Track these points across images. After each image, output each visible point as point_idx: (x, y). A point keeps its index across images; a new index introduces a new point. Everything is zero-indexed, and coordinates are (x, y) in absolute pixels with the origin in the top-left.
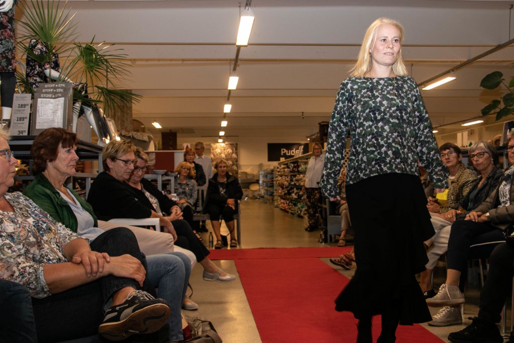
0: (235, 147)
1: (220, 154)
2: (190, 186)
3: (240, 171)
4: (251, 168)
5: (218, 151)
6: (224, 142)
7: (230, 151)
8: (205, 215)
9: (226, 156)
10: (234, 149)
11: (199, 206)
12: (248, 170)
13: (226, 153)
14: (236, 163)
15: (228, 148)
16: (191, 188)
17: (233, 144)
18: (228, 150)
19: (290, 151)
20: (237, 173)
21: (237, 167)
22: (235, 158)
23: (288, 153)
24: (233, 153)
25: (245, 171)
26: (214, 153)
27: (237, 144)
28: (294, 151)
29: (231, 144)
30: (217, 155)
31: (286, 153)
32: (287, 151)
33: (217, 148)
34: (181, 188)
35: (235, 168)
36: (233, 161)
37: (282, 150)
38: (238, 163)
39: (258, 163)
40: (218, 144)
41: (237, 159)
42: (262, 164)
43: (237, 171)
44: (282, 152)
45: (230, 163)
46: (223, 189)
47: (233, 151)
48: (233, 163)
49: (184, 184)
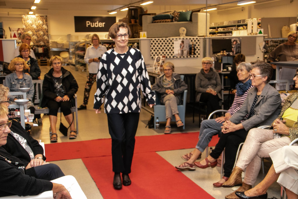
0: (45, 19)
1: (32, 25)
2: (27, 81)
3: (50, 41)
4: (60, 37)
5: (29, 22)
6: (34, 14)
7: (41, 22)
8: (44, 109)
9: (37, 27)
10: (45, 20)
11: (36, 99)
12: (59, 40)
13: (37, 24)
14: (46, 33)
15: (38, 20)
16: (29, 83)
17: (43, 16)
18: (39, 21)
19: (93, 23)
20: (48, 42)
21: (48, 37)
22: (45, 29)
23: (92, 25)
24: (43, 24)
25: (56, 41)
26: (26, 24)
27: (46, 16)
28: (97, 23)
29: (41, 16)
30: (29, 25)
31: (90, 25)
32: (91, 23)
33: (28, 19)
34: (19, 83)
35: (46, 37)
36: (44, 32)
37: (87, 22)
38: (49, 33)
39: (67, 33)
40: (29, 16)
41: (47, 30)
42: (70, 35)
43: (48, 40)
44: (87, 25)
45: (42, 33)
46: (59, 83)
47: (43, 22)
48: (44, 33)
49: (22, 79)
